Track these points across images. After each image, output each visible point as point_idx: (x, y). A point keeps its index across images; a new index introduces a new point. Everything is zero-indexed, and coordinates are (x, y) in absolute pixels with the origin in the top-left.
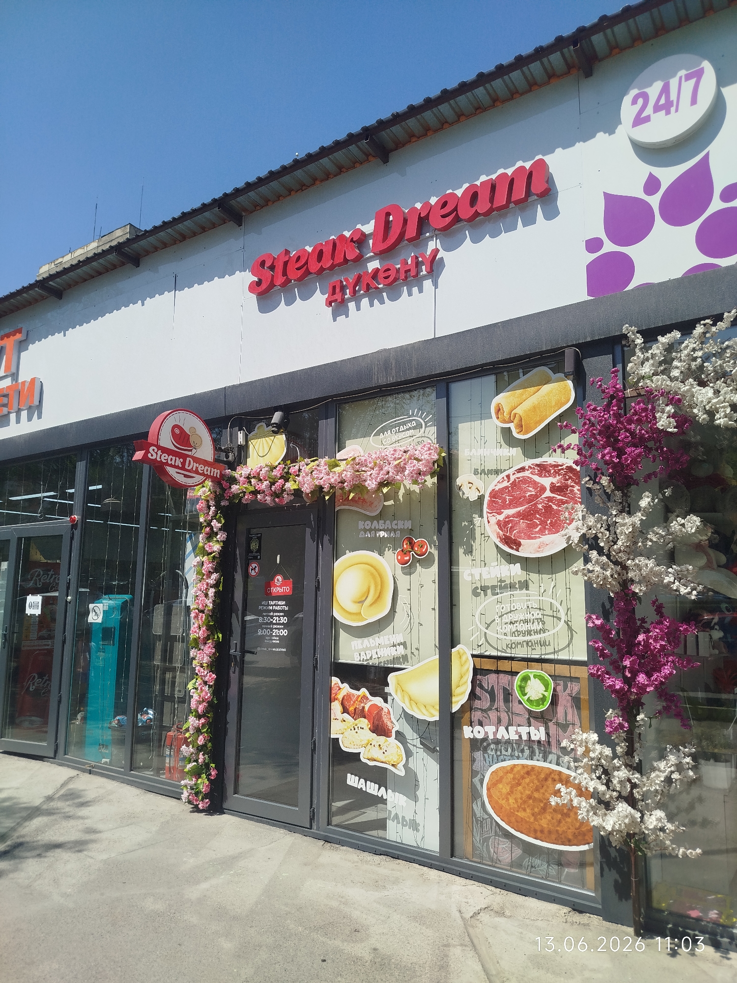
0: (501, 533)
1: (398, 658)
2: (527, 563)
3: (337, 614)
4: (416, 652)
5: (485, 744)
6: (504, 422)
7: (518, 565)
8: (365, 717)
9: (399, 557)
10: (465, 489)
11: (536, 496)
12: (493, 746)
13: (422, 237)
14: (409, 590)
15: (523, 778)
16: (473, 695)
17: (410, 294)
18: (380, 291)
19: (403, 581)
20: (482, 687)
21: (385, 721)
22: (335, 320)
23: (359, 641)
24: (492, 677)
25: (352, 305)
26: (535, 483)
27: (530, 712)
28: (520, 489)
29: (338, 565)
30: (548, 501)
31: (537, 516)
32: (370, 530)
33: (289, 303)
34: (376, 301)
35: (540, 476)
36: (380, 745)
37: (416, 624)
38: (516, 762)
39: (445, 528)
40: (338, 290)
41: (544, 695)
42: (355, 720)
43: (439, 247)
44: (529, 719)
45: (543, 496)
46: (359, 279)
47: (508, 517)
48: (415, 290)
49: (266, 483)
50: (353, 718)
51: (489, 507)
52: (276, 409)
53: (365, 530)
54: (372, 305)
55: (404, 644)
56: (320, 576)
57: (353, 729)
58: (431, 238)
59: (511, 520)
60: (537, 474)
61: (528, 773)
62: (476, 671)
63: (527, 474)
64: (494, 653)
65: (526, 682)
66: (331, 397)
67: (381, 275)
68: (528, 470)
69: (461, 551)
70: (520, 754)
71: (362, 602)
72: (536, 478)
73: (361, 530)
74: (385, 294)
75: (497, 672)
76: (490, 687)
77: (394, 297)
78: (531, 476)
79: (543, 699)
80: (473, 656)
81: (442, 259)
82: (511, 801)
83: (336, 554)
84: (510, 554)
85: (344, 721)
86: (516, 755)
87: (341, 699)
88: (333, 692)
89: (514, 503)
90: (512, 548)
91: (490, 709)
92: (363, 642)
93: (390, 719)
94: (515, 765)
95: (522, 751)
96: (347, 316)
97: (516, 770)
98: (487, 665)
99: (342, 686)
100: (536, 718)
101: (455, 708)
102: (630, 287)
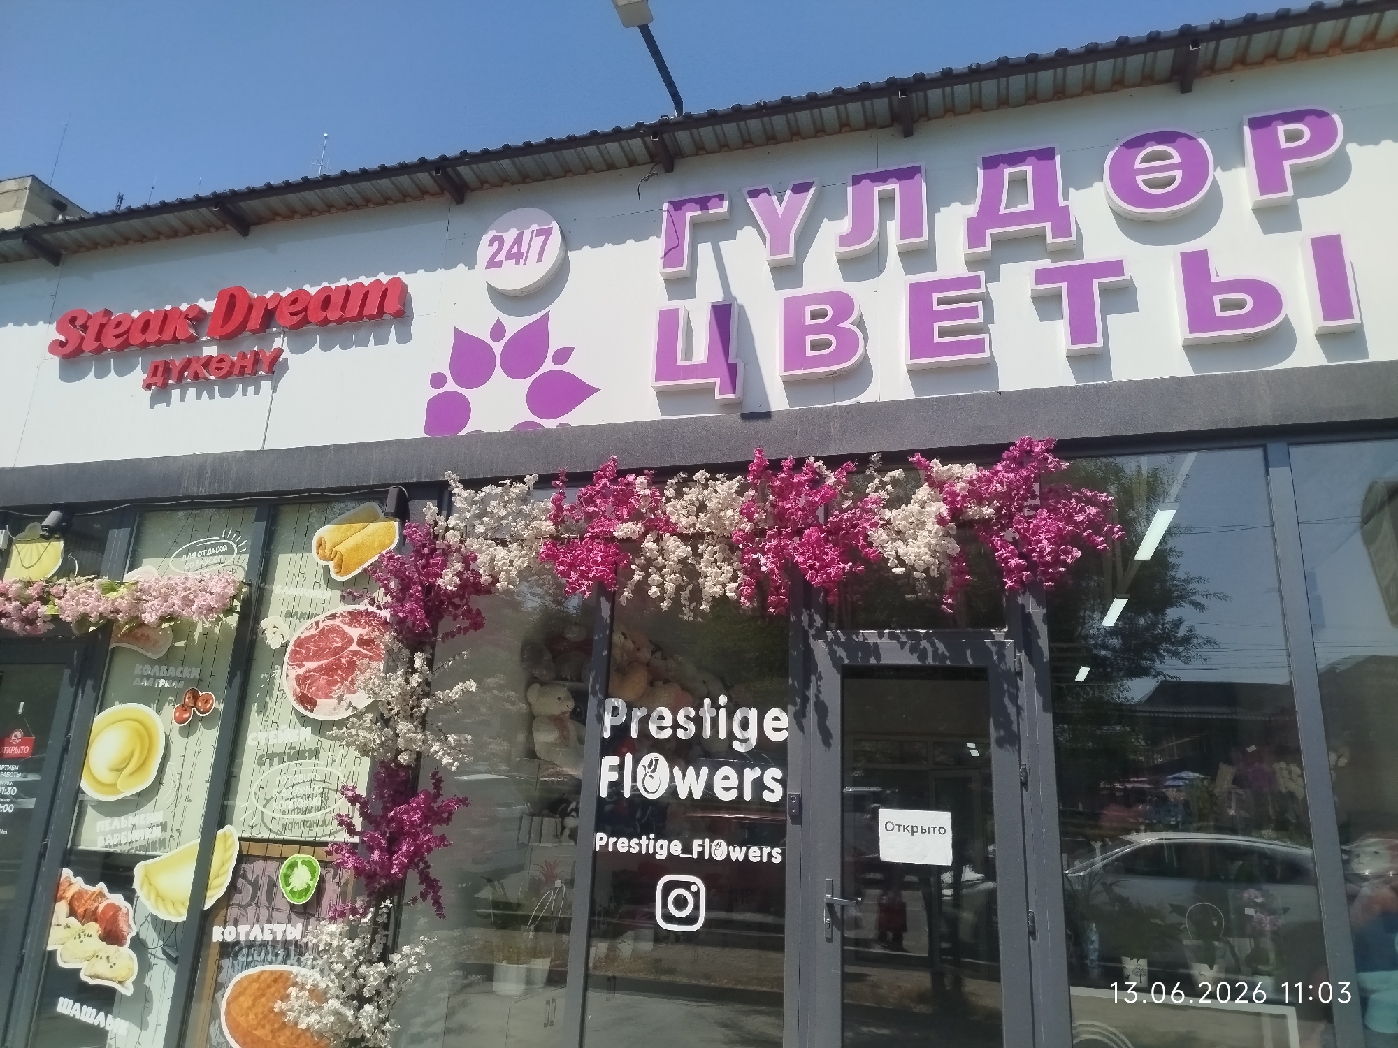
0: (298, 690)
1: (154, 843)
2: (320, 728)
3: (85, 785)
4: (176, 834)
5: (237, 948)
6: (324, 559)
7: (309, 728)
8: (96, 921)
9: (177, 714)
10: (268, 634)
11: (342, 649)
12: (245, 951)
13: (268, 331)
14: (184, 756)
15: (269, 987)
16: (232, 888)
17: (245, 393)
18: (213, 383)
19: (178, 743)
20: (245, 877)
21: (121, 925)
22: (152, 407)
23: (109, 820)
24: (259, 864)
25: (176, 393)
26: (343, 633)
27: (292, 906)
28: (327, 638)
29: (99, 720)
30: (353, 656)
31: (339, 672)
32: (148, 677)
33: (101, 374)
34: (205, 394)
35: (350, 625)
36: (108, 957)
37: (183, 801)
38: (267, 967)
39: (237, 681)
40: (160, 370)
41: (308, 885)
42: (83, 925)
43: (285, 348)
44: (290, 914)
45: (350, 649)
46: (187, 364)
47: (309, 671)
48: (251, 390)
49: (15, 604)
50: (81, 922)
51: (291, 657)
52: (54, 507)
53: (143, 677)
54: (199, 397)
55: (164, 826)
56: (72, 734)
57: (78, 937)
58: (278, 335)
59: (311, 675)
60: (347, 624)
61: (275, 981)
62: (241, 858)
63: (337, 622)
64: (266, 835)
65: (293, 869)
66: (131, 501)
67: (214, 365)
68: (339, 617)
69: (255, 708)
70: (274, 958)
71: (120, 770)
72: (346, 628)
73: (137, 676)
74: (216, 388)
75: (265, 858)
76: (254, 876)
77: (226, 394)
78: (341, 625)
79: (307, 890)
80: (241, 839)
81: (286, 360)
82: (251, 1016)
83: (100, 704)
84: (305, 716)
85: (69, 927)
86: (269, 960)
87: (69, 898)
88: (61, 888)
89: (319, 654)
90: (306, 708)
91: (249, 904)
92: (112, 822)
93: (128, 921)
94: (262, 972)
95: (277, 955)
96: (168, 405)
97: (263, 977)
98: (256, 850)
99: (73, 880)
100: (297, 913)
101: (208, 904)
102: (463, 433)
